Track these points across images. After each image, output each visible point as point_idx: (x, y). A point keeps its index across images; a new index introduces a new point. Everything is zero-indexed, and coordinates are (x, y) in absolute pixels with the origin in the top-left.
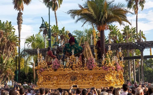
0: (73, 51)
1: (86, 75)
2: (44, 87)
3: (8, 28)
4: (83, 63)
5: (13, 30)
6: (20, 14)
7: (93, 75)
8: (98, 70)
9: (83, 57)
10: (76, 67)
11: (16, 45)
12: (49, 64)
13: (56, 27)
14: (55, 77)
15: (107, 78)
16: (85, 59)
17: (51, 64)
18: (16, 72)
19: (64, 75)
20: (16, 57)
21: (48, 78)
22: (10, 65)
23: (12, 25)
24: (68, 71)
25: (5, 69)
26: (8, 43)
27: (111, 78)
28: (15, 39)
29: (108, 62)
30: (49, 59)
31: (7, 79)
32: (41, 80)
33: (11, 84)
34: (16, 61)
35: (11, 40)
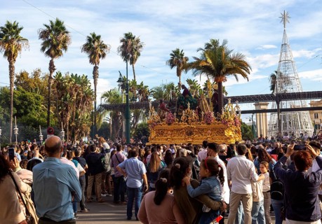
0: (189, 104)
1: (203, 130)
2: (157, 142)
3: (84, 82)
4: (200, 117)
5: (89, 85)
6: (96, 68)
7: (212, 131)
8: (217, 125)
9: (199, 110)
10: (193, 121)
11: (92, 100)
12: (162, 118)
13: (134, 82)
14: (169, 132)
15: (226, 134)
16: (203, 113)
17: (164, 117)
18: (91, 128)
19: (178, 130)
20: (92, 112)
21: (161, 133)
22: (86, 120)
23: (89, 78)
24: (183, 125)
25: (81, 124)
26: (84, 97)
27: (231, 133)
28: (91, 94)
29: (228, 116)
30: (162, 113)
31: (82, 135)
32: (153, 135)
33: (86, 140)
34: (92, 116)
35: (86, 94)
